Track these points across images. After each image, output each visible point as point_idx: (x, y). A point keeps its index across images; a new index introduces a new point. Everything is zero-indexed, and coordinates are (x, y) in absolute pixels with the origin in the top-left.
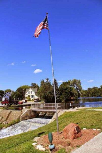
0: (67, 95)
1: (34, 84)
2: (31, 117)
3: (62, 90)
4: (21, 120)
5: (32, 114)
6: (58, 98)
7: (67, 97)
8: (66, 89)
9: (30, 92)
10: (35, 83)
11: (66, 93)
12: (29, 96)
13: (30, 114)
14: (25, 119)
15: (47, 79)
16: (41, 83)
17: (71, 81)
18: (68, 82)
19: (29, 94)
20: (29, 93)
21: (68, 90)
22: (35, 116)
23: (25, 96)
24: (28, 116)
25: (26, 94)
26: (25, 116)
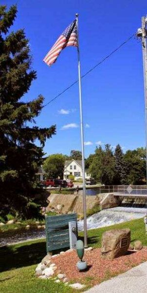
0: (137, 174)
1: (76, 152)
2: (113, 206)
3: (130, 166)
4: (101, 209)
5: (115, 201)
6: (124, 178)
7: (137, 177)
8: (137, 164)
9: (73, 167)
10: (77, 150)
11: (136, 170)
12: (71, 173)
13: (112, 201)
14: (106, 207)
15: (107, 146)
16: (96, 151)
17: (142, 148)
18: (136, 150)
19: (71, 171)
20: (71, 169)
21: (139, 166)
22: (117, 204)
23: (65, 174)
24: (110, 204)
25: (65, 170)
26: (105, 203)
